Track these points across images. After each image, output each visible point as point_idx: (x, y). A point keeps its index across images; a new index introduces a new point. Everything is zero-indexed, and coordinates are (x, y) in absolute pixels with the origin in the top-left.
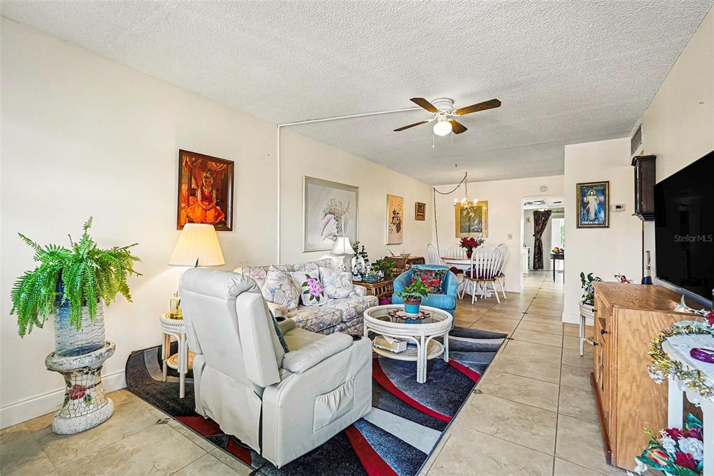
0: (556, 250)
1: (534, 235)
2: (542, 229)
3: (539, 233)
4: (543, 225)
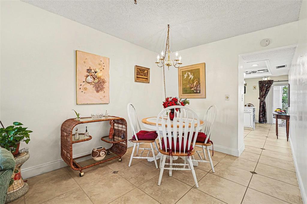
0: (278, 110)
1: (259, 98)
2: (265, 94)
3: (263, 97)
4: (266, 91)
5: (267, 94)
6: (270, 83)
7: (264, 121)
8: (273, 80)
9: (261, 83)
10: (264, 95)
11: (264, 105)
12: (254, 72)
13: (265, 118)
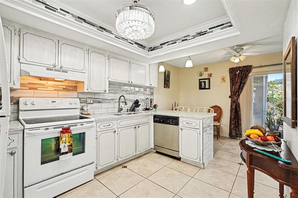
1: (230, 97)
2: (239, 89)
3: (236, 94)
4: (240, 85)
5: (242, 89)
6: (247, 71)
7: (237, 134)
8: (251, 66)
9: (232, 71)
10: (237, 91)
11: (238, 109)
12: (201, 34)
13: (239, 131)
